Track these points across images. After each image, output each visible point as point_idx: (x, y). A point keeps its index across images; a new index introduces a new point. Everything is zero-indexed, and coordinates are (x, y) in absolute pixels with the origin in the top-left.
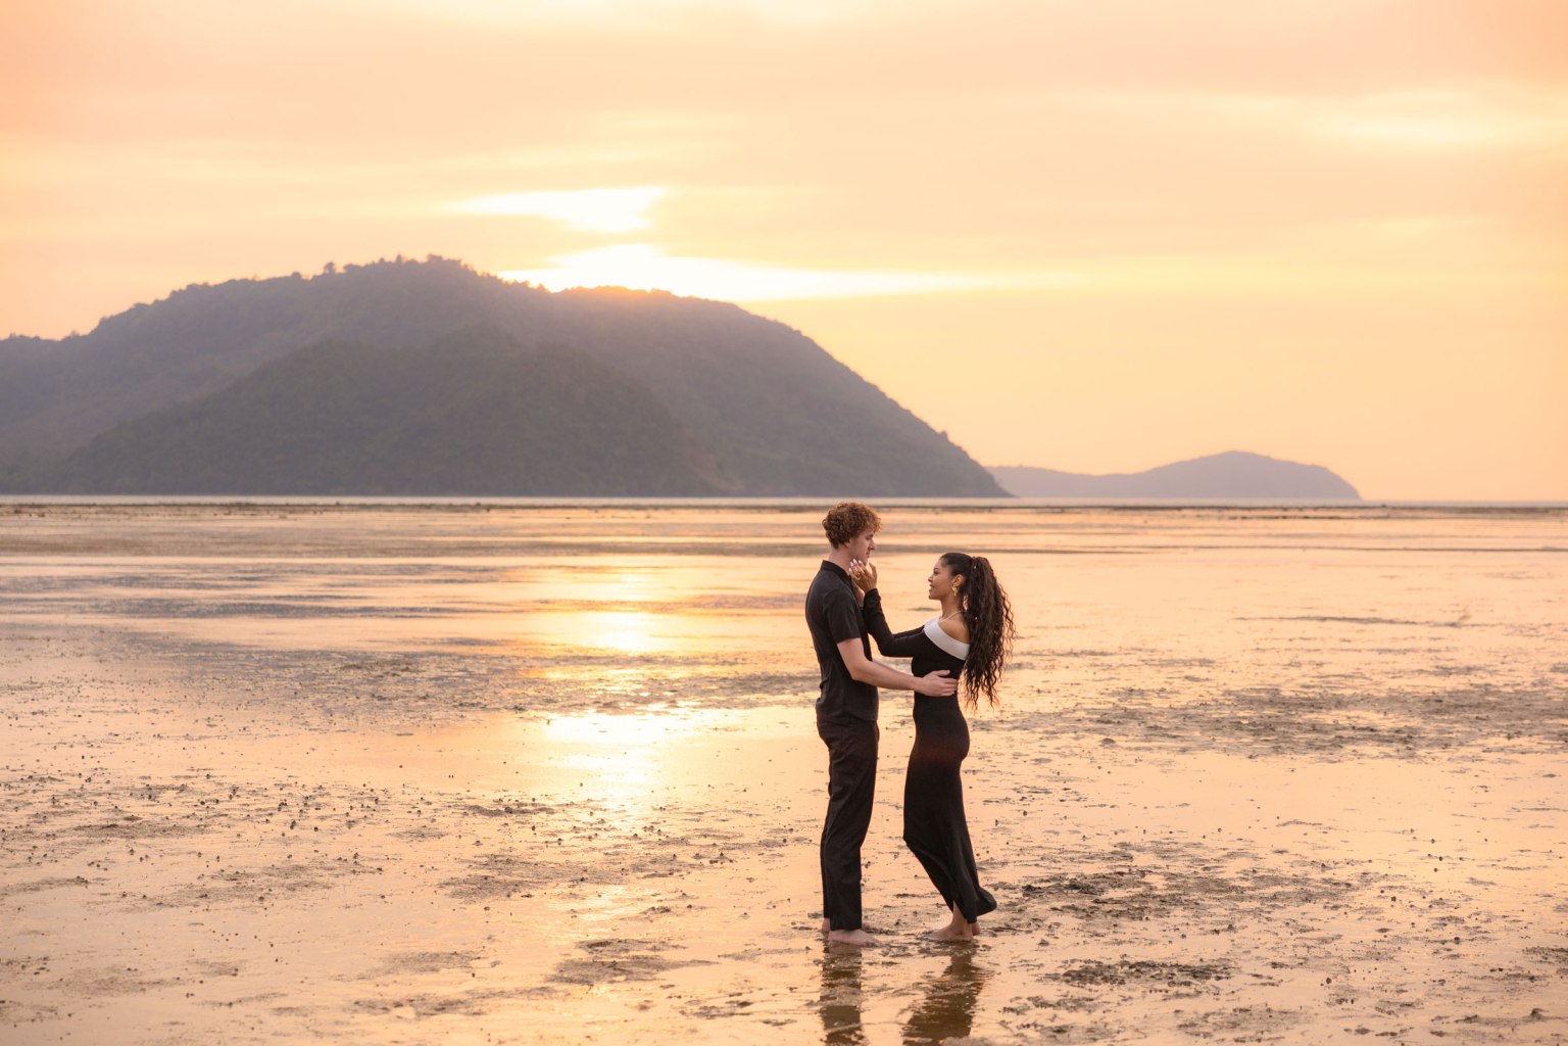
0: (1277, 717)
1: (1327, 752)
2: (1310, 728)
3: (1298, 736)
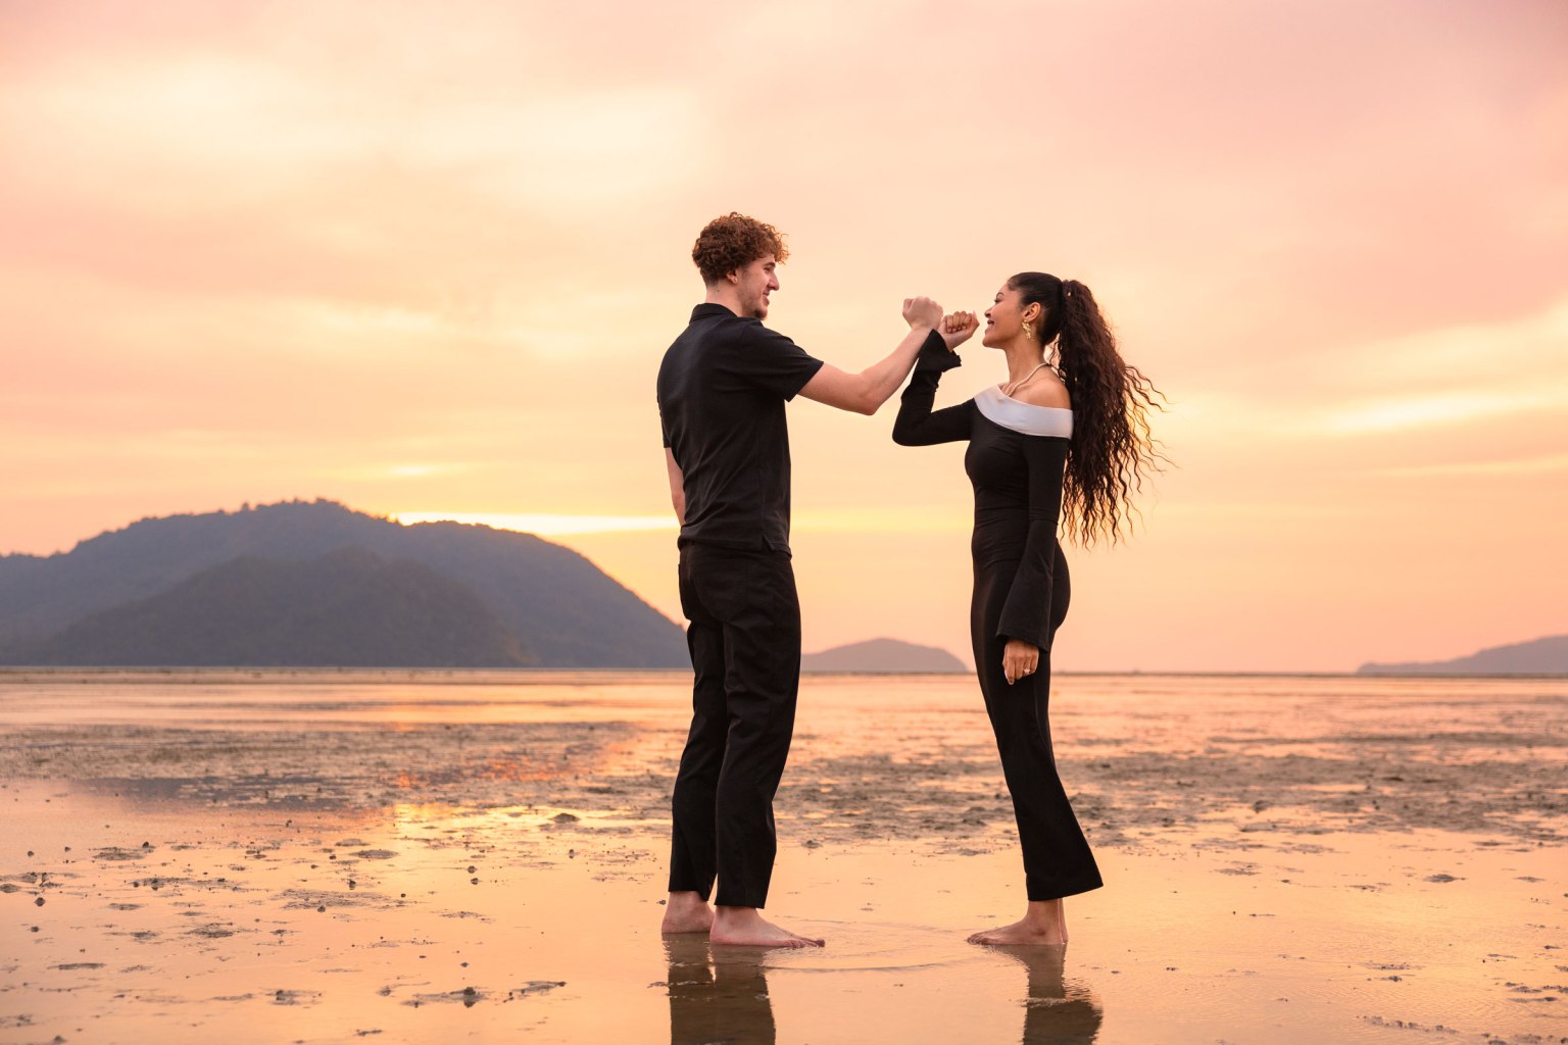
0: (879, 784)
2: (926, 797)
3: (907, 809)
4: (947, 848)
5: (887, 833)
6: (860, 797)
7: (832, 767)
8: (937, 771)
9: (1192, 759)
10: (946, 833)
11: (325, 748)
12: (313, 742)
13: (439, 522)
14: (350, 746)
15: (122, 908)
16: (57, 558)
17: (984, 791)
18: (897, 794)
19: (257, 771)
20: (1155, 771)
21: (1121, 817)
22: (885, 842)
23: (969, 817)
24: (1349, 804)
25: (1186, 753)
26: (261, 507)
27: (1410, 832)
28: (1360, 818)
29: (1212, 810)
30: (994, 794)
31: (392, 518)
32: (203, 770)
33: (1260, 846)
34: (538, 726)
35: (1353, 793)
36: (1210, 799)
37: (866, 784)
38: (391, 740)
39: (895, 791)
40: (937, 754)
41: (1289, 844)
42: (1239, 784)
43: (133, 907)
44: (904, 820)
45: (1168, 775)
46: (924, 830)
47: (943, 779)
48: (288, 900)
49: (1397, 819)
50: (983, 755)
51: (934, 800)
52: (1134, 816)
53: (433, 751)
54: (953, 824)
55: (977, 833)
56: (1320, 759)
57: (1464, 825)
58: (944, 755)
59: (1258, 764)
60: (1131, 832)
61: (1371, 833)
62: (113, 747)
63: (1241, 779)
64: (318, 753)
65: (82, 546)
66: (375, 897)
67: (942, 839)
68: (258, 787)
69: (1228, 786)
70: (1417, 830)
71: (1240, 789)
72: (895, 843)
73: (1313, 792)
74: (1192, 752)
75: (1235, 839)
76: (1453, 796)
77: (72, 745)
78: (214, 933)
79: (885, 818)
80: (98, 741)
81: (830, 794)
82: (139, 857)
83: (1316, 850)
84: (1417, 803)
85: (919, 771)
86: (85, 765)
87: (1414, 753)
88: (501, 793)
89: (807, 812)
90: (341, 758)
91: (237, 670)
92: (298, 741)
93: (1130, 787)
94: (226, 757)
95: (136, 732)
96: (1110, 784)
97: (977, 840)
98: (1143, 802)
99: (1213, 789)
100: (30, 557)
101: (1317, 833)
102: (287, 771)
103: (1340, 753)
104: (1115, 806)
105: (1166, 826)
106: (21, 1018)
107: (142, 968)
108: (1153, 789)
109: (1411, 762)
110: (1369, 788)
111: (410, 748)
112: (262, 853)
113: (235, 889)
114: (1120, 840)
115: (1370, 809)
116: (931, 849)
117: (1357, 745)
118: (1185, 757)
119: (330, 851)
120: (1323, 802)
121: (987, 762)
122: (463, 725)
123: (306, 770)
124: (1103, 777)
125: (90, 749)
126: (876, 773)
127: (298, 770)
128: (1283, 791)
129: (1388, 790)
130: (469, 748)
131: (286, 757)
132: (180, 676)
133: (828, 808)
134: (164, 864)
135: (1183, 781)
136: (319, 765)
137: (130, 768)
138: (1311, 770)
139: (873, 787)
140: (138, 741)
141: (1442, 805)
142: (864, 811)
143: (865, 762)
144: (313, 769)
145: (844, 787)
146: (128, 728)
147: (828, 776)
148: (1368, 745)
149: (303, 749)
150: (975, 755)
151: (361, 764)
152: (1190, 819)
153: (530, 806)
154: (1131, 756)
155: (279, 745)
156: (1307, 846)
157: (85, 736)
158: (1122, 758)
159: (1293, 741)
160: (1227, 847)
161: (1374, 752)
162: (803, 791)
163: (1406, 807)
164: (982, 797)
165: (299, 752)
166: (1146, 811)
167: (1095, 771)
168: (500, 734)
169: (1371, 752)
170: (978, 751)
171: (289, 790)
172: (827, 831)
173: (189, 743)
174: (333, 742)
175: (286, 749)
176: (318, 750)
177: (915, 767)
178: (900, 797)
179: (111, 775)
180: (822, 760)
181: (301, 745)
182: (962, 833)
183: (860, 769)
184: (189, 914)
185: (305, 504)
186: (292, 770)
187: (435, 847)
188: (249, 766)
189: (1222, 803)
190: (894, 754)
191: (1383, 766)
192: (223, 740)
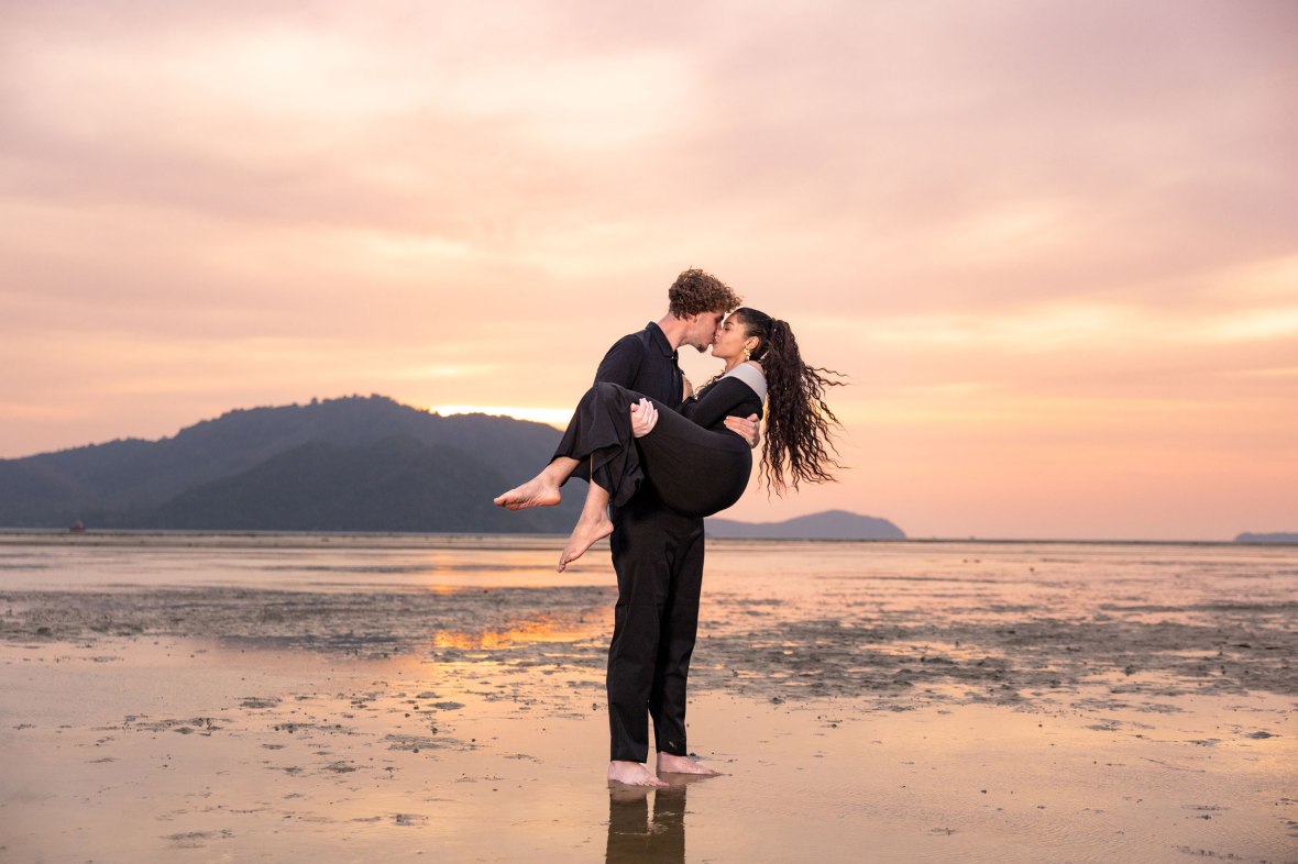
0: (830, 647)
1: (890, 692)
2: (866, 659)
4: (880, 705)
5: (835, 691)
6: (815, 659)
7: (794, 631)
8: (877, 636)
9: (1082, 625)
10: (880, 692)
11: (392, 610)
12: (382, 604)
13: (470, 414)
14: (412, 608)
15: (272, 747)
16: (164, 441)
17: (912, 654)
18: (844, 657)
19: (344, 631)
20: (1051, 637)
21: (1019, 679)
22: (833, 699)
23: (899, 678)
24: (1201, 669)
25: (1078, 620)
26: (327, 401)
27: (1246, 694)
28: (1209, 681)
29: (1091, 673)
30: (920, 657)
31: (432, 411)
32: (302, 629)
33: (1124, 706)
34: (557, 590)
35: (1206, 659)
36: (1091, 663)
37: (820, 647)
38: (443, 603)
39: (842, 654)
40: (877, 620)
41: (1148, 704)
42: (1117, 649)
43: (279, 747)
44: (848, 680)
45: (1060, 641)
46: (864, 689)
47: (879, 643)
48: (390, 743)
49: (1237, 682)
50: (914, 620)
51: (872, 662)
52: (1029, 678)
53: (477, 613)
54: (885, 684)
55: (904, 692)
56: (1187, 626)
57: (1289, 689)
58: (882, 620)
59: (1135, 630)
60: (1025, 693)
61: (1213, 695)
62: (229, 608)
63: (1119, 645)
64: (388, 614)
65: (184, 432)
66: (453, 742)
67: (877, 697)
68: (348, 645)
69: (1108, 652)
70: (1251, 692)
71: (1117, 654)
72: (841, 700)
73: (1175, 658)
74: (1084, 618)
75: (1105, 700)
76: (1287, 662)
77: (197, 605)
78: (341, 769)
79: (833, 678)
80: (216, 602)
81: (790, 656)
82: (273, 706)
83: (1168, 709)
84: (1256, 669)
85: (862, 635)
86: (212, 624)
87: (1266, 621)
88: (535, 652)
89: (773, 672)
90: (405, 620)
91: (308, 535)
92: (370, 603)
93: (1029, 652)
94: (318, 617)
95: (243, 594)
96: (1013, 649)
97: (905, 698)
98: (1037, 665)
99: (1094, 654)
100: (143, 441)
101: (1171, 694)
102: (368, 631)
103: (1205, 621)
104: (1015, 669)
105: (1053, 687)
106: (224, 832)
107: (298, 796)
108: (1047, 653)
109: (1262, 629)
110: (1221, 654)
111: (460, 610)
112: (363, 704)
113: (350, 733)
114: (1015, 699)
115: (1217, 673)
116: (868, 706)
117: (1220, 614)
118: (1077, 623)
119: (413, 702)
120: (1181, 667)
121: (916, 627)
122: (497, 589)
123: (381, 631)
124: (1008, 643)
125: (211, 609)
126: (827, 637)
127: (376, 630)
128: (1151, 656)
129: (1236, 656)
130: (505, 611)
131: (364, 618)
132: (264, 540)
133: (789, 669)
134: (293, 712)
135: (1071, 646)
136: (391, 626)
137: (246, 627)
138: (1177, 637)
139: (824, 650)
140: (246, 602)
141: (1277, 670)
142: (817, 672)
143: (820, 626)
144: (387, 630)
145: (803, 649)
146: (234, 590)
147: (789, 640)
148: (1229, 614)
149: (375, 611)
150: (909, 620)
151: (424, 625)
152: (1073, 681)
153: (559, 665)
154: (1033, 622)
155: (356, 607)
156: (1161, 706)
157: (204, 597)
158: (1025, 624)
159: (1169, 609)
160: (1098, 707)
161: (1232, 620)
162: (770, 653)
163: (1247, 672)
164: (911, 660)
165: (373, 614)
166: (1039, 674)
167: (1002, 636)
168: (528, 597)
169: (1231, 619)
170: (911, 617)
171: (372, 649)
172: (789, 689)
173: (287, 604)
174: (397, 605)
175: (363, 611)
176: (388, 612)
177: (860, 632)
178: (845, 660)
179: (234, 633)
180: (784, 624)
181: (373, 607)
182: (893, 692)
183: (815, 633)
184: (321, 753)
185: (362, 399)
186: (371, 631)
187: (491, 700)
188: (338, 626)
189: (1101, 666)
190: (841, 618)
191: (1237, 634)
192: (311, 601)
